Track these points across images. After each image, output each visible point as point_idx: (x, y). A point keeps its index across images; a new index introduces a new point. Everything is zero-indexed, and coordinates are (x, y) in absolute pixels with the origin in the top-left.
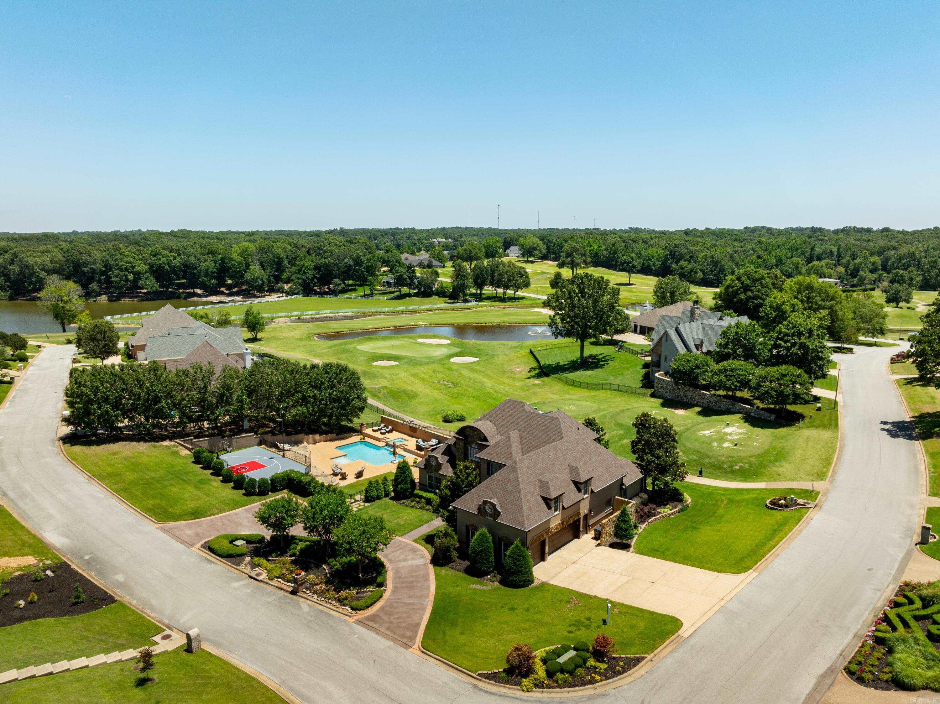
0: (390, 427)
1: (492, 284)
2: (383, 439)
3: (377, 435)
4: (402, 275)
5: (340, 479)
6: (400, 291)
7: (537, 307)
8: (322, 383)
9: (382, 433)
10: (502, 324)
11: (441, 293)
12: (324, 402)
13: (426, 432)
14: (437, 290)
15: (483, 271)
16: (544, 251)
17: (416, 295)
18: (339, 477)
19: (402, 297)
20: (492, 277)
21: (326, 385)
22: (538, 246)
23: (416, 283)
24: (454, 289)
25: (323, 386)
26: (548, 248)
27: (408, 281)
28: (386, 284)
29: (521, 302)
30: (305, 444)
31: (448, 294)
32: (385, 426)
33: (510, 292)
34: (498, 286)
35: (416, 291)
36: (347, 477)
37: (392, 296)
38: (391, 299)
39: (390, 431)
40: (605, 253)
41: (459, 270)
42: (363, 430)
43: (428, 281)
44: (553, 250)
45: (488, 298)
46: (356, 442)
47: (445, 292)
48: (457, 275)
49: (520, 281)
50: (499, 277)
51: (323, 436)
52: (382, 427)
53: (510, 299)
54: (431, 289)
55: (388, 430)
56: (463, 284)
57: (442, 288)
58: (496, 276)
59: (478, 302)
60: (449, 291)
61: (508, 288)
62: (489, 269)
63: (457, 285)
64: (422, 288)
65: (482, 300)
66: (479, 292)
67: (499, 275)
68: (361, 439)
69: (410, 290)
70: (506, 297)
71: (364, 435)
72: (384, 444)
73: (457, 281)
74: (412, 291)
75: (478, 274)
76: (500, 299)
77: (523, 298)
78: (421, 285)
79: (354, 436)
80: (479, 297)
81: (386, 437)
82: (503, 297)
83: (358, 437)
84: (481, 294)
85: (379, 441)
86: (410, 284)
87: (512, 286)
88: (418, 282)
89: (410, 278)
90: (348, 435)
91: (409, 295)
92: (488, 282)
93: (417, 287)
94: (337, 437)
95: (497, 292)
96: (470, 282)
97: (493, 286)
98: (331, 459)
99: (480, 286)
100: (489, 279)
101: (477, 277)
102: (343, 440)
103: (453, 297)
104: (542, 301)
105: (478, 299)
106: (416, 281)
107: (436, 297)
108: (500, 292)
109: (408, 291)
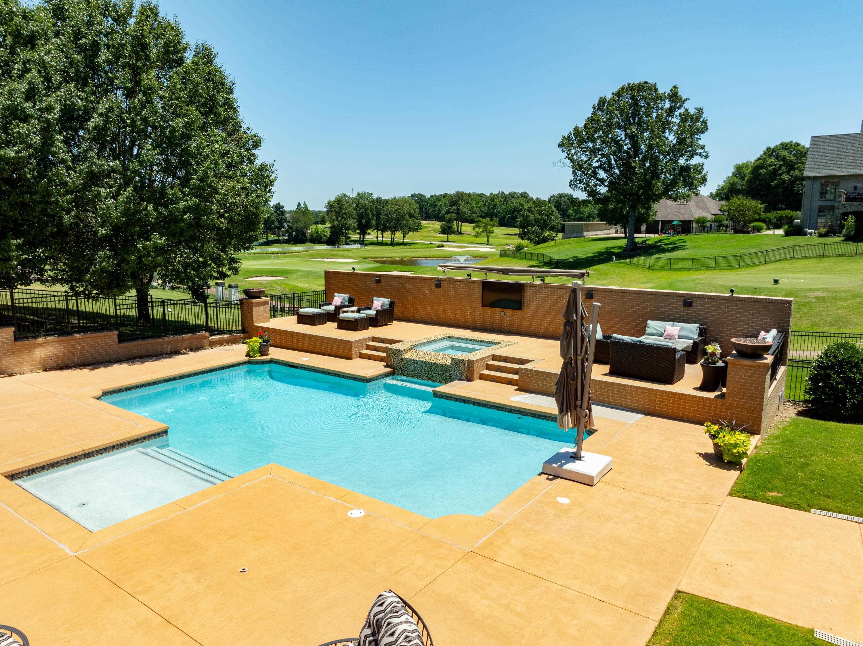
0: (378, 303)
1: (377, 228)
2: (361, 343)
3: (330, 331)
4: (270, 217)
6: (267, 238)
7: (435, 247)
9: (347, 325)
11: (317, 240)
14: (311, 235)
15: (368, 209)
17: (286, 242)
19: (269, 243)
20: (378, 218)
23: (286, 227)
24: (332, 233)
26: (420, 208)
27: (277, 224)
29: (412, 246)
31: (324, 239)
33: (399, 236)
34: (383, 231)
35: (286, 238)
39: (383, 318)
41: (340, 208)
42: (255, 319)
43: (300, 225)
44: (426, 209)
45: (372, 244)
46: (223, 368)
47: (321, 238)
48: (338, 213)
49: (411, 222)
50: (385, 217)
51: (41, 340)
52: (339, 304)
53: (398, 244)
54: (304, 234)
55: (372, 312)
56: (346, 224)
57: (317, 233)
58: (382, 216)
59: (363, 246)
60: (325, 236)
61: (397, 231)
62: (374, 208)
63: (338, 225)
64: (294, 233)
65: (366, 245)
66: (362, 237)
67: (386, 215)
68: (248, 355)
69: (278, 236)
70: (395, 242)
71: (261, 337)
72: (379, 368)
73: (337, 219)
74: (281, 238)
75: (362, 213)
76: (386, 244)
77: (413, 243)
78: (291, 229)
79: (212, 344)
80: (362, 242)
81: (374, 339)
82: (390, 243)
83: (234, 347)
84: (363, 241)
85: (349, 358)
86: (279, 228)
87: (402, 228)
88: (288, 226)
89: (279, 222)
90: (183, 340)
91: (278, 242)
92: (374, 223)
93: (287, 231)
94: (122, 345)
95: (383, 237)
96: (353, 223)
97: (378, 230)
98: (12, 477)
99: (363, 229)
100: (375, 219)
101: (360, 217)
102: (159, 359)
103: (332, 241)
104: (437, 245)
105: (363, 244)
106: (285, 224)
107: (311, 244)
108: (387, 236)
109: (276, 238)
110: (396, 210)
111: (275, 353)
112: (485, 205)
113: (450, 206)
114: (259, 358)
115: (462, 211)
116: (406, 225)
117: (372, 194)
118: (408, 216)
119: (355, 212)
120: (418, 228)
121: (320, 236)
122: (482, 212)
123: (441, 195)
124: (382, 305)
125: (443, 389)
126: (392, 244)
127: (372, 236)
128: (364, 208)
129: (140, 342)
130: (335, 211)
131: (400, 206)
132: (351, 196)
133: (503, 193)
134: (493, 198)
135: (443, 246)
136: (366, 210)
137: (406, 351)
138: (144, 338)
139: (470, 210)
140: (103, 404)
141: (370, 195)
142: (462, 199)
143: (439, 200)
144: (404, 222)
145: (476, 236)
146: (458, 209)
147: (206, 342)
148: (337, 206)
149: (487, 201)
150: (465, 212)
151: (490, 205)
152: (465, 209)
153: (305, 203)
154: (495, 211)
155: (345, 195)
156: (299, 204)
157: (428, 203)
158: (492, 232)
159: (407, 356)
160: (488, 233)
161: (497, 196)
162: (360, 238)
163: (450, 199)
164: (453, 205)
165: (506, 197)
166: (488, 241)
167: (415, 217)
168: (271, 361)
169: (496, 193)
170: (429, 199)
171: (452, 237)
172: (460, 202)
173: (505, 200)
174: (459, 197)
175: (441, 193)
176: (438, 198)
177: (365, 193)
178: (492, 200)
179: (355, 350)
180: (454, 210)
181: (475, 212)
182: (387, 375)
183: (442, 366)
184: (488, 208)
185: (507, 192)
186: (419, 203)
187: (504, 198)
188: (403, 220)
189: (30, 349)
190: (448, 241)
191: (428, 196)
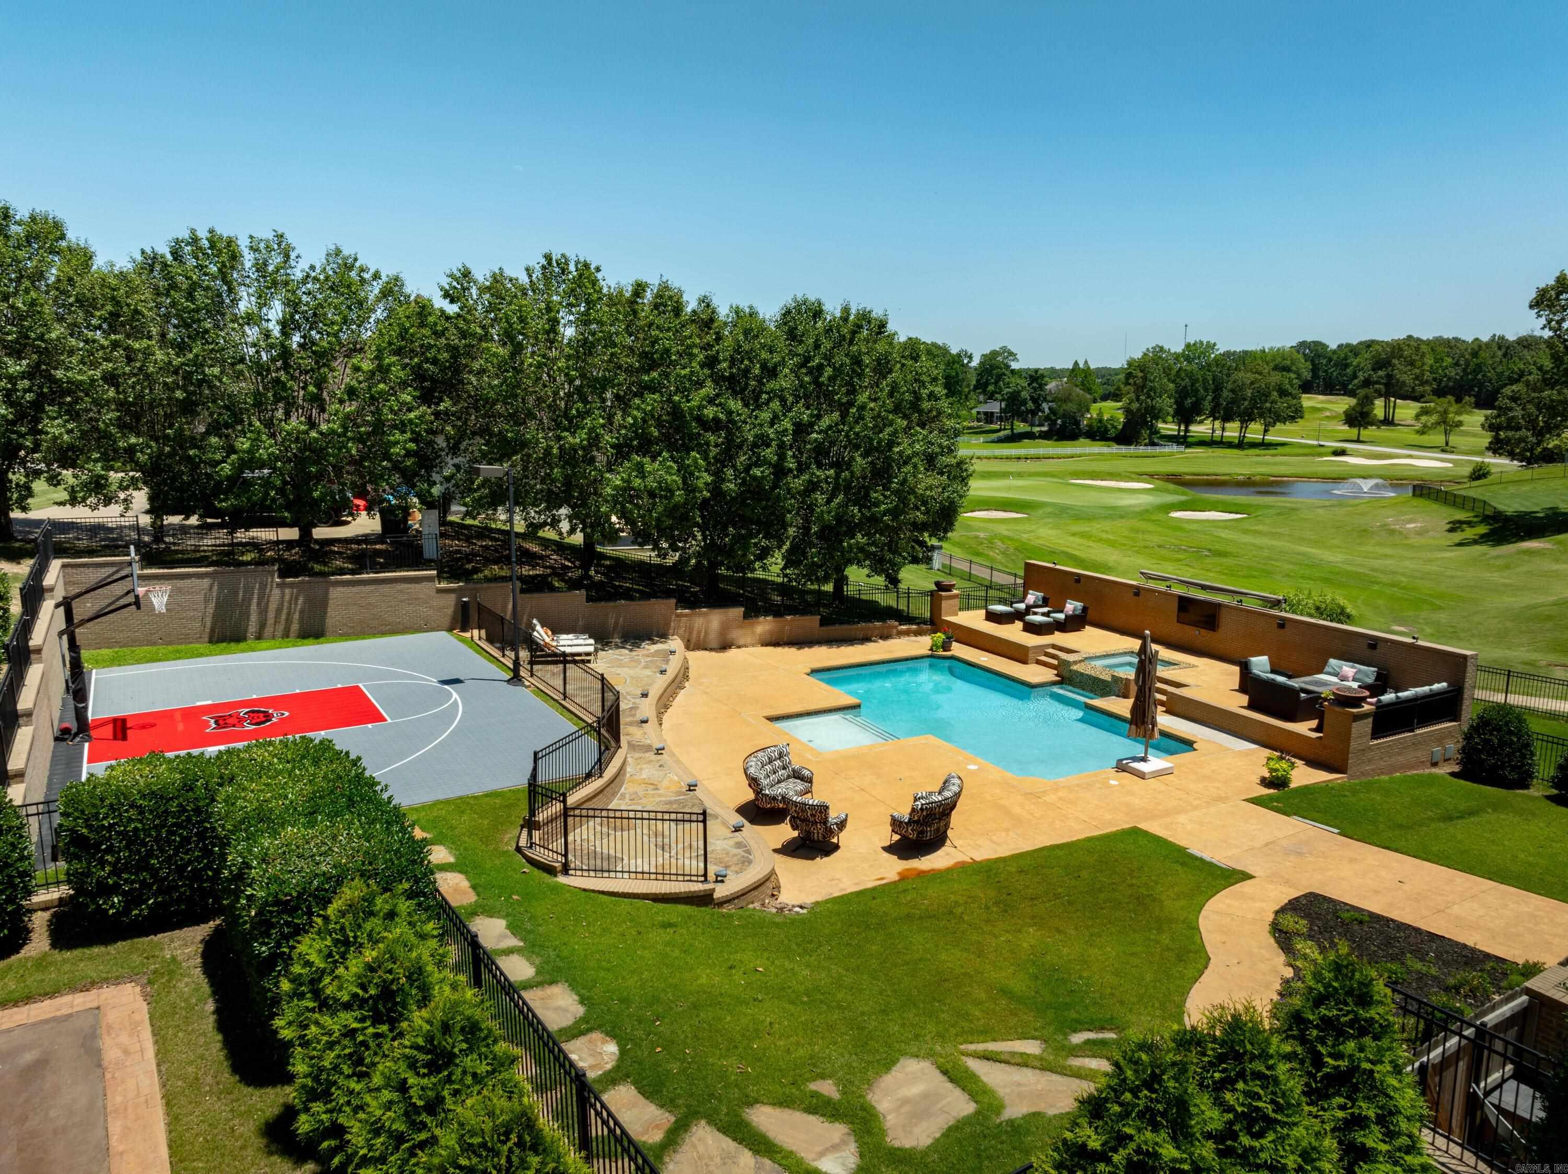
0: (1072, 606)
1: (1213, 415)
2: (1041, 649)
3: (1013, 632)
4: (1019, 392)
5: (791, 850)
6: (1012, 429)
7: (1326, 455)
8: (771, 372)
9: (1031, 628)
10: (1258, 478)
11: (1099, 433)
12: (769, 453)
13: (1283, 624)
14: (1090, 425)
16: (1307, 375)
17: (1045, 436)
18: (785, 832)
19: (1014, 438)
20: (1217, 396)
21: (785, 381)
22: (1293, 363)
23: (1047, 411)
24: (1127, 422)
25: (771, 385)
26: (1315, 370)
27: (1030, 405)
28: (983, 416)
29: (1280, 450)
30: (675, 643)
31: (1112, 433)
32: (1045, 602)
33: (1255, 431)
34: (1227, 418)
35: (1045, 429)
36: (844, 838)
37: (994, 436)
38: (993, 442)
39: (1074, 624)
40: (1452, 372)
41: (1145, 378)
42: (943, 612)
43: (1071, 407)
44: (1326, 371)
45: (1202, 443)
46: (907, 659)
47: (1106, 430)
48: (1139, 389)
49: (1282, 404)
50: (1231, 395)
51: (762, 619)
52: (1031, 603)
53: (1254, 445)
54: (1077, 423)
55: (1061, 616)
56: (1153, 407)
57: (1100, 421)
58: (1225, 393)
59: (1182, 448)
60: (1115, 427)
61: (1252, 420)
62: (1210, 378)
63: (1139, 410)
64: (1059, 422)
65: (1189, 445)
66: (1183, 428)
67: (1232, 391)
68: (931, 649)
69: (1032, 425)
70: (1246, 440)
71: (945, 633)
72: (1049, 675)
73: (1138, 400)
74: (1036, 429)
75: (1185, 387)
76: (1230, 445)
77: (1283, 444)
78: (1055, 414)
79: (901, 634)
80: (1182, 440)
81: (1054, 646)
82: (1237, 441)
83: (919, 638)
84: (1185, 437)
85: (1024, 662)
86: (1034, 413)
87: (1261, 416)
88: (1050, 408)
89: (1035, 400)
90: (875, 628)
91: (1030, 436)
92: (1207, 405)
93: (1047, 418)
94: (824, 628)
95: (1223, 429)
96: (1167, 403)
97: (1215, 419)
98: (772, 719)
99: (1186, 416)
100: (1209, 398)
101: (1182, 395)
102: (852, 645)
103: (1126, 436)
104: (1331, 450)
105: (1182, 444)
106: (1045, 406)
107: (1087, 441)
108: (1232, 430)
109: (1028, 429)
110: (1252, 383)
111: (958, 649)
112: (1457, 364)
113: (1373, 370)
114: (941, 653)
115: (1398, 381)
116: (1270, 410)
117: (1215, 344)
118: (1275, 393)
119: (1172, 386)
120: (1296, 414)
121: (1106, 427)
122: (1449, 379)
123: (1361, 343)
124: (1074, 610)
125: (1098, 702)
126: (1241, 445)
127: (1202, 429)
128: (1190, 378)
129: (837, 627)
130: (1135, 384)
131: (1260, 374)
132: (1172, 351)
133: (1502, 338)
134: (1478, 348)
135: (1342, 453)
136: (1194, 382)
137: (1075, 663)
138: (841, 623)
139: (1417, 378)
140: (811, 679)
141: (1211, 346)
142: (1401, 356)
143: (1356, 355)
144: (1268, 405)
145: (1421, 432)
146: (1389, 377)
147: (895, 631)
148: (1141, 374)
149: (1463, 356)
150: (1404, 382)
151: (1467, 365)
152: (1405, 376)
153: (1086, 362)
154: (1480, 376)
155: (1161, 348)
156: (1076, 363)
157: (1330, 360)
158: (1460, 424)
159: (1075, 668)
160: (1448, 425)
161: (1488, 345)
162: (1179, 431)
163: (1373, 357)
164: (1380, 368)
165: (1508, 348)
166: (1447, 444)
167: (1290, 394)
168: (953, 658)
169: (1485, 338)
170: (1334, 352)
171: (1369, 432)
172: (1395, 361)
173: (1505, 355)
174: (1393, 352)
175: (1363, 339)
176: (1354, 350)
177: (1201, 343)
178: (1475, 354)
179: (1031, 656)
180: (1380, 377)
181: (1427, 382)
182: (1054, 683)
183: (1104, 681)
184: (1464, 370)
185: (1511, 337)
186: (1312, 361)
187: (1504, 350)
188: (1266, 401)
189: (752, 625)
190: (1358, 441)
191: (1333, 346)
